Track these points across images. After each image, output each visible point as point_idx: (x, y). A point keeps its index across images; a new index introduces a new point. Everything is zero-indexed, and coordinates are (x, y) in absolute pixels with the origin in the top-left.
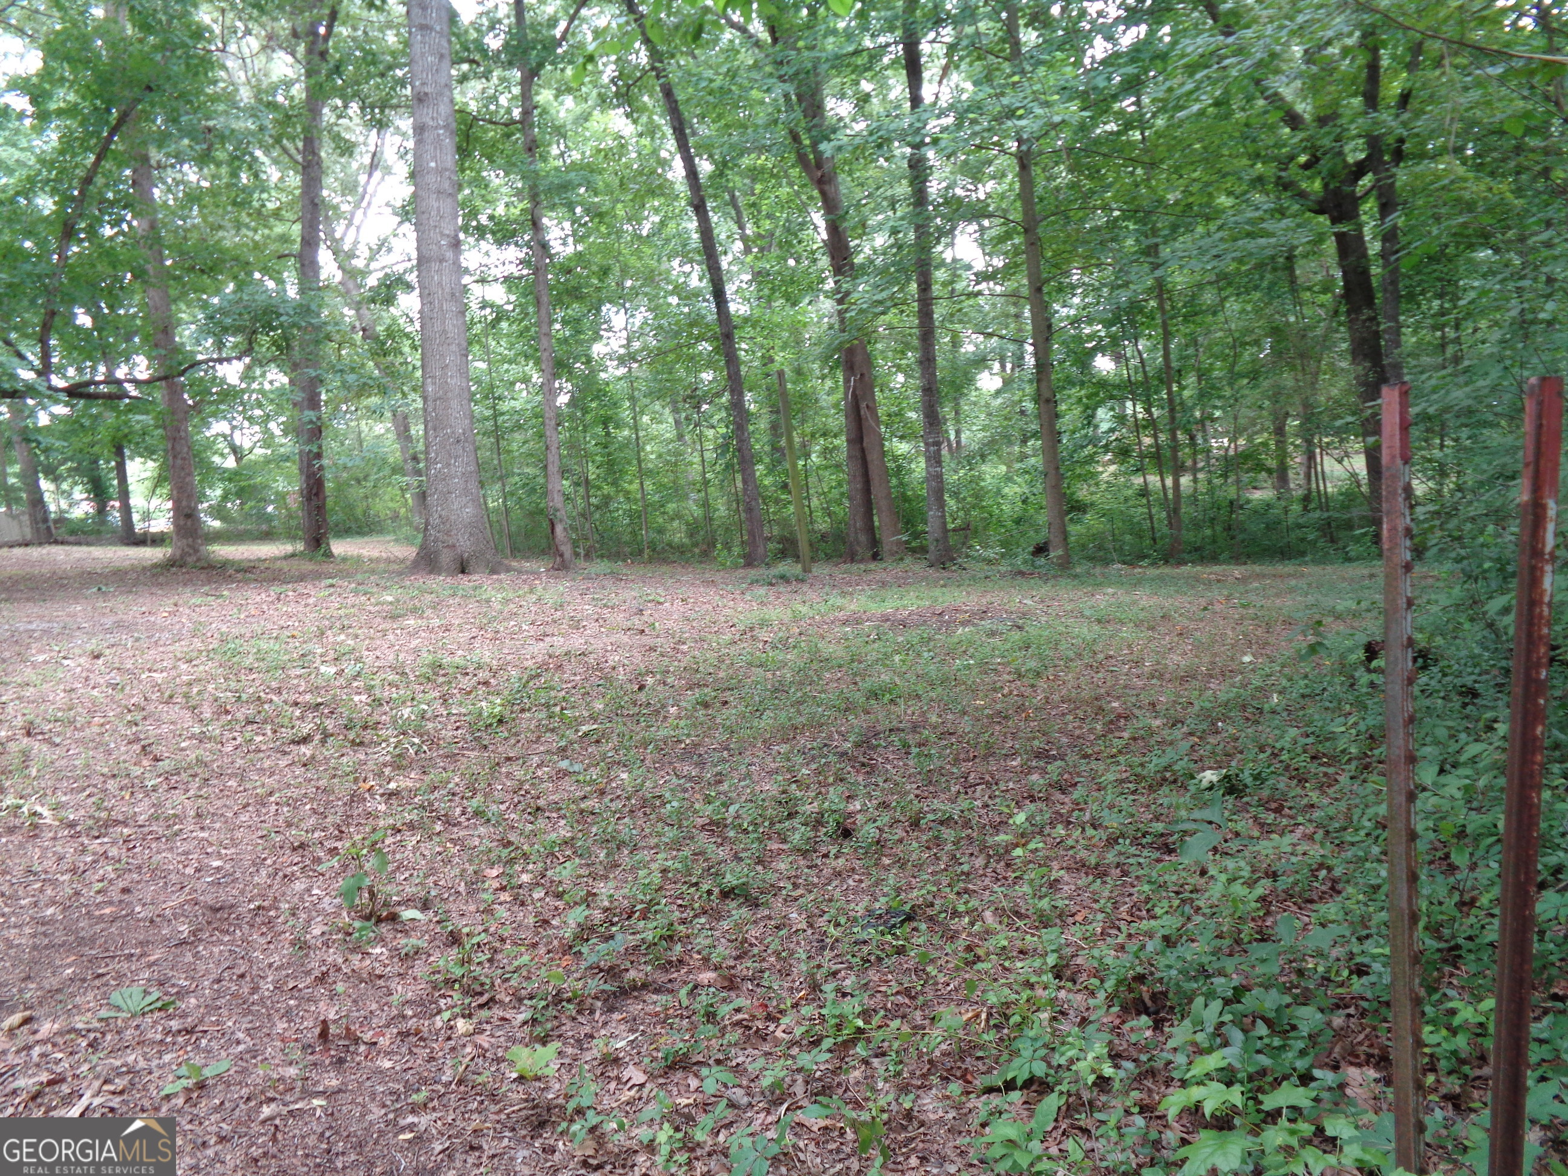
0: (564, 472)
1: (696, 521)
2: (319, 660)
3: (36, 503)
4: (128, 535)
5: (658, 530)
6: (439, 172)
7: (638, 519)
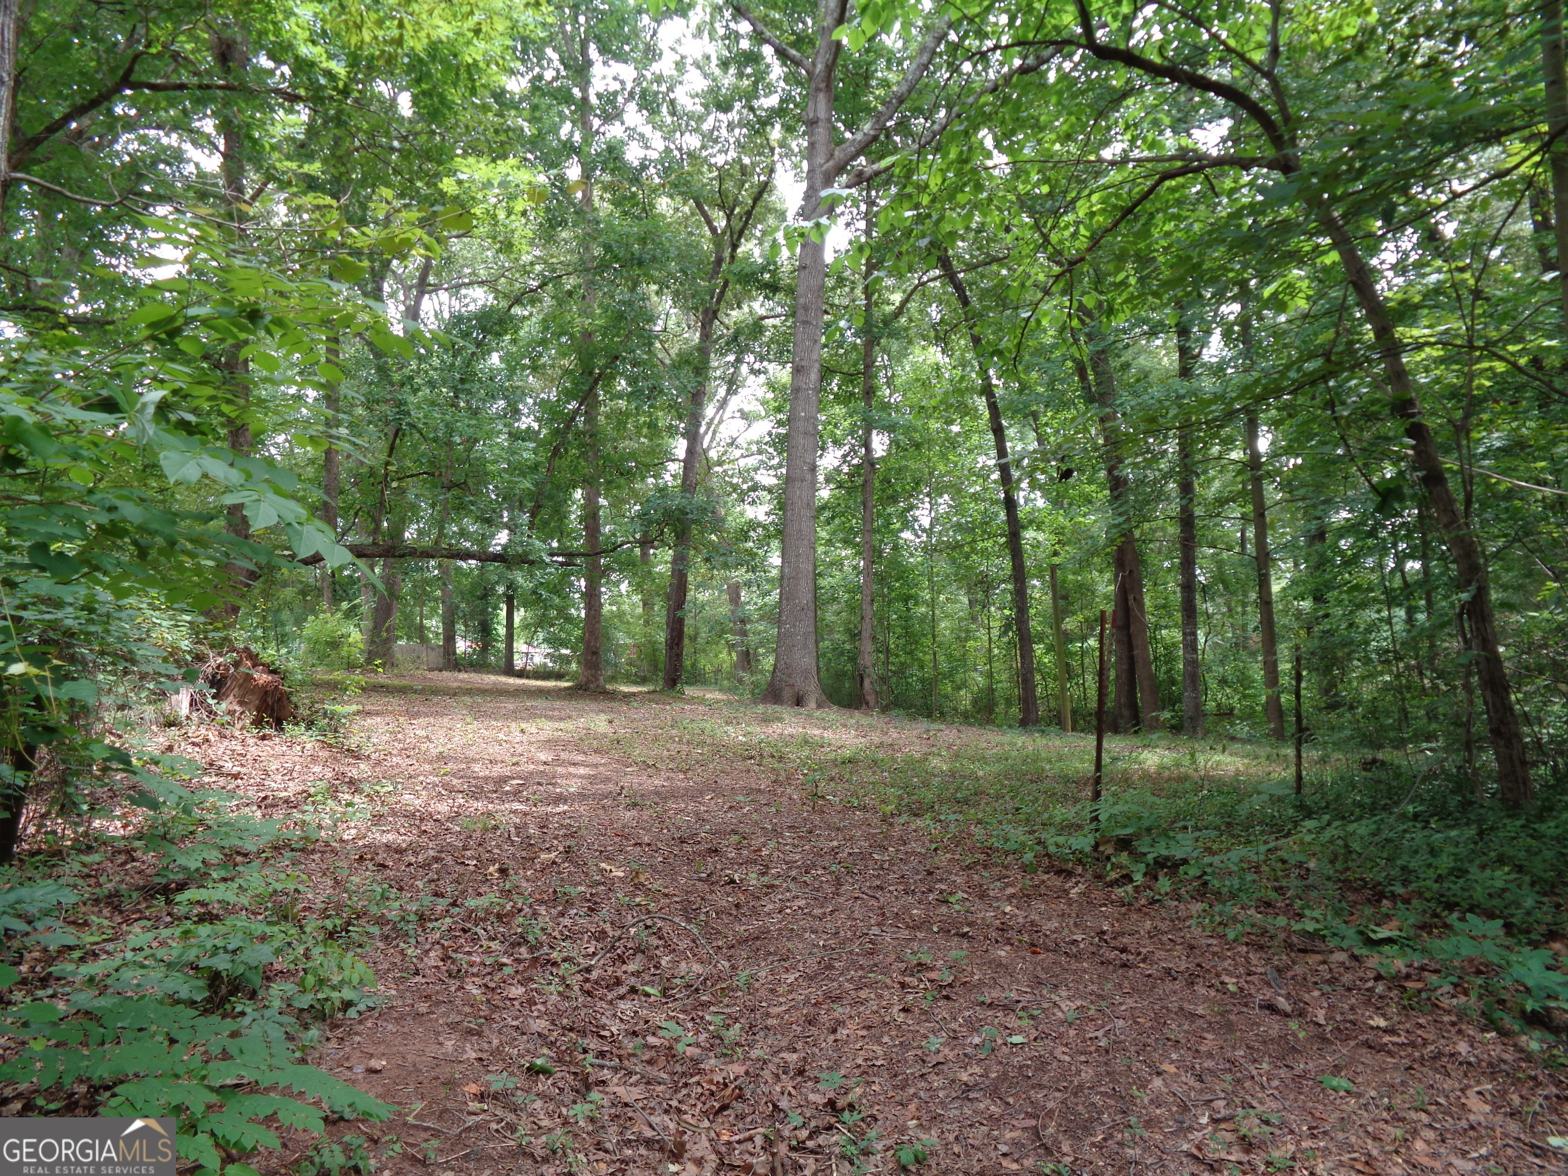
1: (981, 690)
2: (734, 735)
3: (450, 639)
4: (509, 670)
5: (946, 697)
6: (807, 419)
7: (929, 686)
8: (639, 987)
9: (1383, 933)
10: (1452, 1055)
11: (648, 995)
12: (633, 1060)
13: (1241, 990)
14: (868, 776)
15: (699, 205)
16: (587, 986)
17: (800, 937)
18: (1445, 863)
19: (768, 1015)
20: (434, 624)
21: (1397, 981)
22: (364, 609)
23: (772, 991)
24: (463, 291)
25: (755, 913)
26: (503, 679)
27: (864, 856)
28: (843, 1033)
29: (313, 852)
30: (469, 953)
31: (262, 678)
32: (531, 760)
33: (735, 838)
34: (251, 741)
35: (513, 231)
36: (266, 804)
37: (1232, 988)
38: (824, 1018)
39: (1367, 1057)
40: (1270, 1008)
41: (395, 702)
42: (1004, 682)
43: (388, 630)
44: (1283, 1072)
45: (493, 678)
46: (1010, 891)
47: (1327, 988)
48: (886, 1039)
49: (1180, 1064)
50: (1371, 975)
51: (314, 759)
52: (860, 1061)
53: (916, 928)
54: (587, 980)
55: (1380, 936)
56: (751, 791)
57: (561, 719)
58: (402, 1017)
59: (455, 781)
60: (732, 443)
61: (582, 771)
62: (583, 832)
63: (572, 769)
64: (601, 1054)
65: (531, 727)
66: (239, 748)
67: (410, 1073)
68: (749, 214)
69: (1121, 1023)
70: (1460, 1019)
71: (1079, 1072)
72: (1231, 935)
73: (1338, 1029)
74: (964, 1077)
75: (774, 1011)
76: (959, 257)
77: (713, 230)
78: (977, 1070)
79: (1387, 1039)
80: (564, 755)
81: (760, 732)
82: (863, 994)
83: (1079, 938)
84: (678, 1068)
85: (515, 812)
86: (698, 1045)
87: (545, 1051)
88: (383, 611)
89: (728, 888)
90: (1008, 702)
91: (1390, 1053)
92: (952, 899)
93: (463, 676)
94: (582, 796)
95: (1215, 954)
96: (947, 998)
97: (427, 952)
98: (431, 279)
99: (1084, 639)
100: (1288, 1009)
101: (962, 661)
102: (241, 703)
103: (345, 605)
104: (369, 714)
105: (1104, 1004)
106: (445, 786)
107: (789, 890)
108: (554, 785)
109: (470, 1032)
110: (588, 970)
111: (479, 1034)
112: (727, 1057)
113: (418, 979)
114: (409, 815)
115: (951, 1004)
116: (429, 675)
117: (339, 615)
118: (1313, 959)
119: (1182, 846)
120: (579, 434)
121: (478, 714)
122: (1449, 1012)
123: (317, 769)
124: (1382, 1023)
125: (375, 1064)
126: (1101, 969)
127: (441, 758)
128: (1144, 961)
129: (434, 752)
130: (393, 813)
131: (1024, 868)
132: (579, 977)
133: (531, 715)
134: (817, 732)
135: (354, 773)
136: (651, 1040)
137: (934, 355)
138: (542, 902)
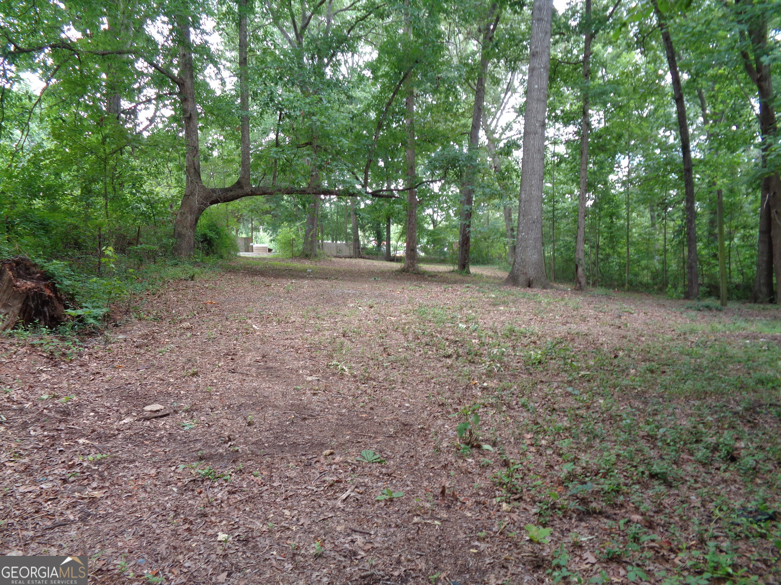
0: (586, 240)
1: (657, 271)
3: (356, 240)
4: (389, 257)
5: (635, 274)
6: (539, 90)
7: (624, 267)
90: (676, 279)
99: (731, 239)
101: (646, 253)
102: (5, 306)
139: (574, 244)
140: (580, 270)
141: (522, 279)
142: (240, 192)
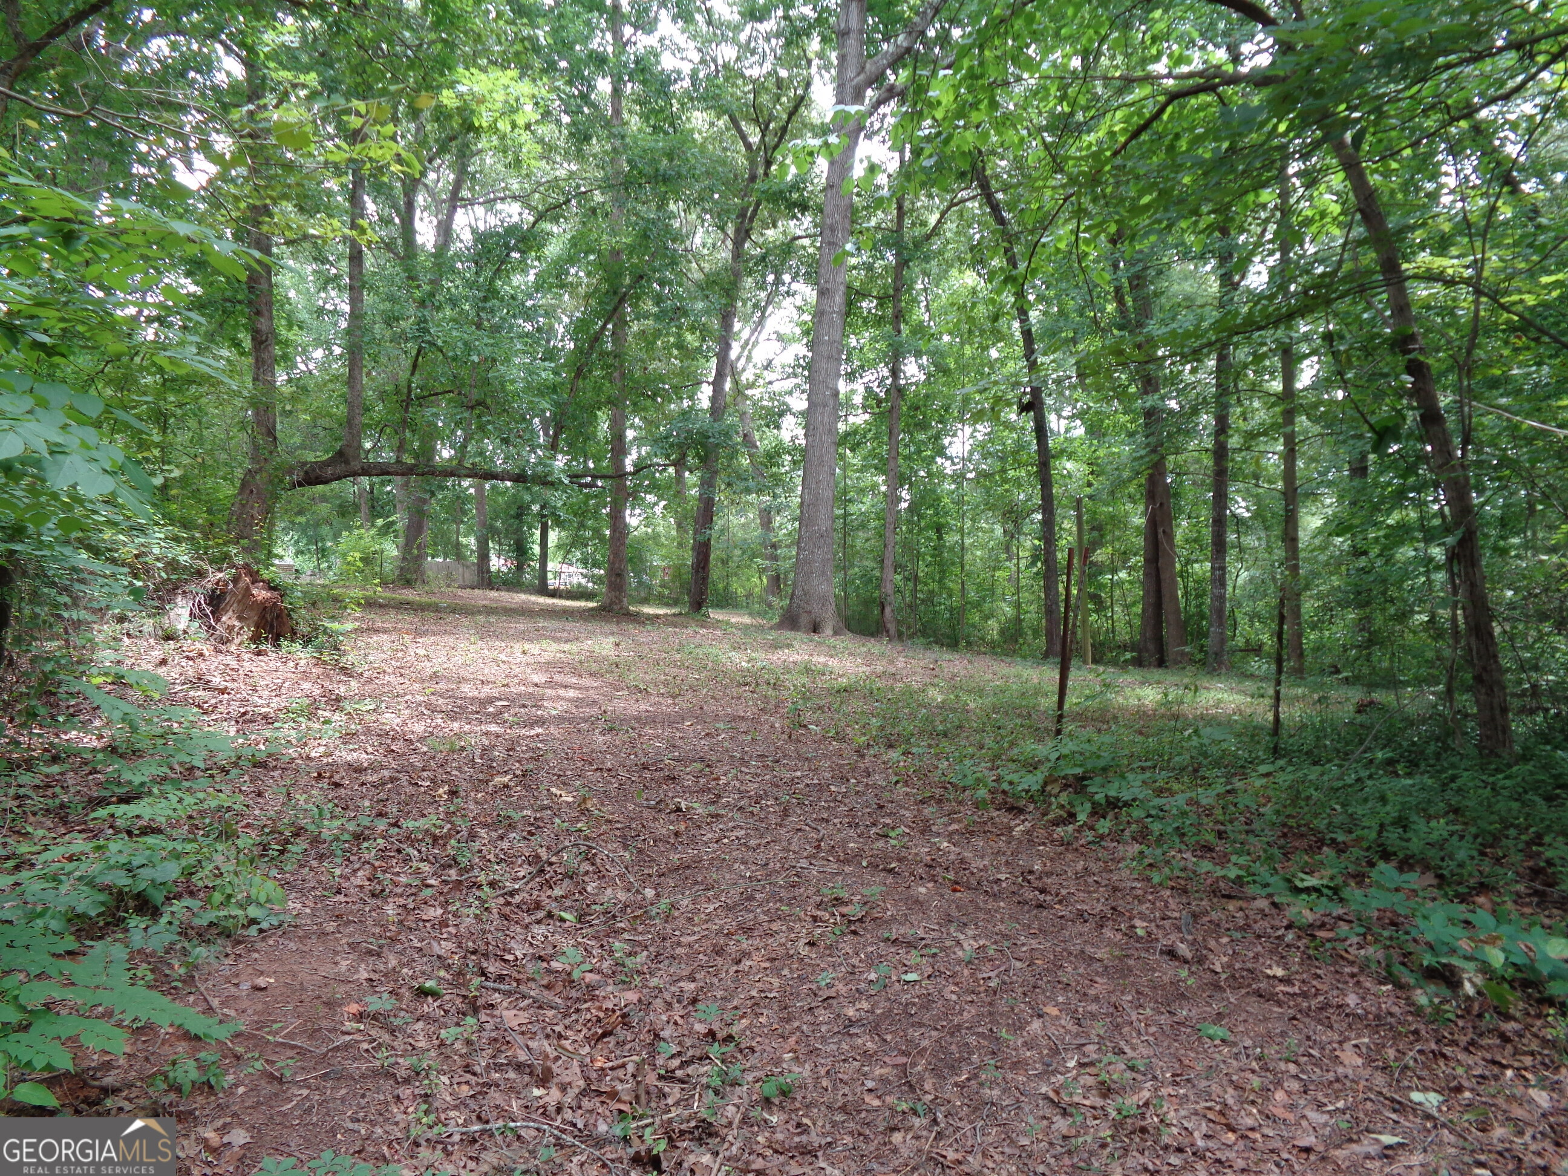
1: (1008, 621)
2: (739, 660)
3: (484, 557)
4: (543, 589)
5: (974, 626)
6: (831, 343)
7: (957, 615)
8: (556, 912)
9: (1311, 881)
10: (1339, 1006)
11: (563, 920)
12: (532, 985)
13: (1149, 934)
14: (857, 705)
15: (734, 120)
16: (507, 910)
17: (730, 867)
18: (1391, 811)
19: (679, 944)
20: (471, 541)
21: (1308, 931)
22: (399, 526)
23: (690, 920)
24: (499, 206)
25: (693, 840)
26: (534, 598)
27: (820, 788)
28: (746, 963)
29: (275, 768)
30: (398, 874)
31: (260, 594)
32: (523, 682)
33: (698, 766)
34: (246, 656)
35: (520, 146)
36: (244, 720)
37: (1140, 932)
38: (732, 949)
39: (1254, 1006)
40: (1171, 953)
41: (407, 620)
42: (1032, 614)
43: (419, 547)
44: (1163, 1019)
45: (523, 597)
46: (954, 827)
47: (1238, 935)
48: (785, 972)
49: (1064, 1008)
50: (1285, 922)
51: (305, 676)
52: (754, 993)
53: (847, 861)
54: (508, 904)
55: (1306, 884)
56: (735, 718)
57: (567, 641)
58: (307, 936)
59: (441, 701)
60: (768, 366)
61: (571, 694)
62: (550, 756)
63: (562, 692)
64: (501, 978)
65: (534, 648)
66: (233, 663)
67: (294, 992)
68: (784, 129)
69: (1018, 964)
70: (1362, 970)
71: (961, 1013)
72: (1156, 879)
73: (1233, 976)
74: (851, 1012)
75: (685, 940)
76: (997, 176)
77: (748, 146)
78: (865, 1005)
79: (1281, 988)
80: (557, 678)
81: (763, 658)
82: (775, 926)
83: (1002, 877)
84: (574, 994)
85: (487, 733)
86: (600, 972)
87: (442, 973)
88: (415, 529)
89: (673, 816)
90: (1036, 632)
91: (1279, 1004)
92: (892, 834)
93: (494, 594)
94: (560, 719)
95: (1136, 897)
96: (854, 933)
97: (355, 871)
98: (465, 193)
99: (1114, 571)
100: (1188, 955)
101: (989, 591)
102: (240, 618)
103: (380, 522)
104: (377, 631)
105: (1006, 944)
106: (428, 705)
107: (732, 819)
108: (538, 707)
109: (370, 953)
110: (512, 894)
111: (379, 955)
112: (626, 985)
113: (341, 898)
114: (383, 735)
115: (857, 939)
116: (460, 592)
117: (373, 531)
118: (1232, 906)
119: (1132, 787)
120: (603, 354)
121: (485, 633)
122: (1352, 963)
123: (306, 685)
124: (1279, 972)
125: (261, 982)
126: (1016, 909)
127: (435, 677)
128: (1060, 902)
129: (429, 671)
130: (368, 732)
131: (977, 805)
132: (501, 900)
133: (539, 635)
134: (822, 659)
135: (342, 690)
136: (555, 965)
137: (970, 278)
138: (485, 825)
139: (877, 573)
140: (888, 610)
141: (804, 620)
142: (340, 469)
